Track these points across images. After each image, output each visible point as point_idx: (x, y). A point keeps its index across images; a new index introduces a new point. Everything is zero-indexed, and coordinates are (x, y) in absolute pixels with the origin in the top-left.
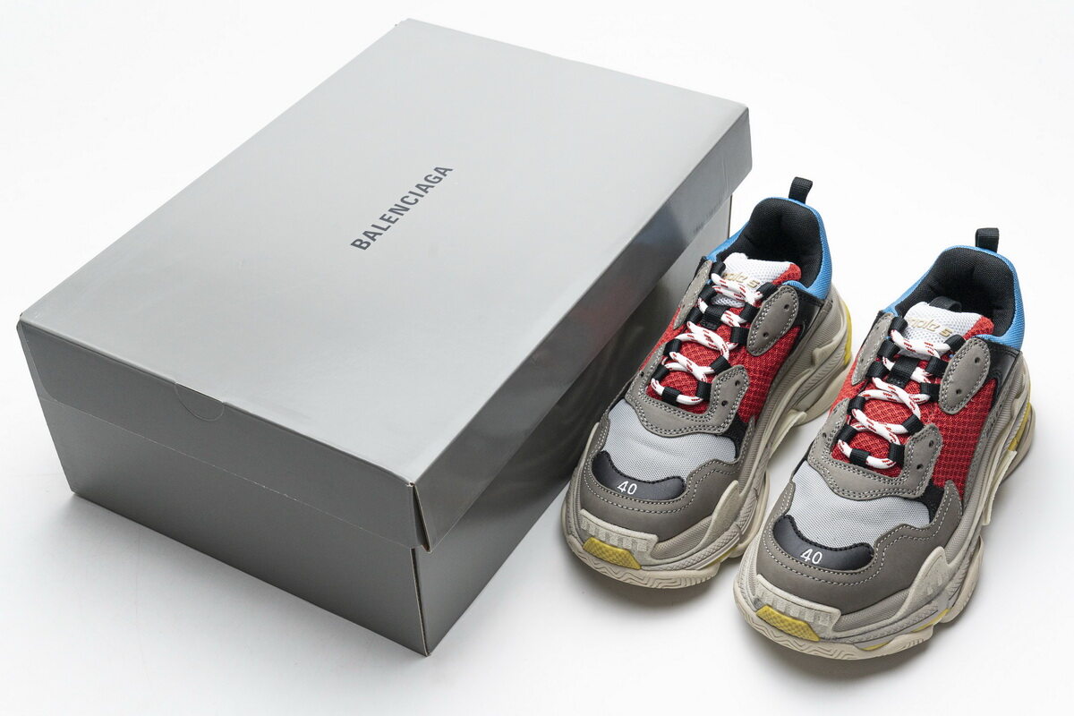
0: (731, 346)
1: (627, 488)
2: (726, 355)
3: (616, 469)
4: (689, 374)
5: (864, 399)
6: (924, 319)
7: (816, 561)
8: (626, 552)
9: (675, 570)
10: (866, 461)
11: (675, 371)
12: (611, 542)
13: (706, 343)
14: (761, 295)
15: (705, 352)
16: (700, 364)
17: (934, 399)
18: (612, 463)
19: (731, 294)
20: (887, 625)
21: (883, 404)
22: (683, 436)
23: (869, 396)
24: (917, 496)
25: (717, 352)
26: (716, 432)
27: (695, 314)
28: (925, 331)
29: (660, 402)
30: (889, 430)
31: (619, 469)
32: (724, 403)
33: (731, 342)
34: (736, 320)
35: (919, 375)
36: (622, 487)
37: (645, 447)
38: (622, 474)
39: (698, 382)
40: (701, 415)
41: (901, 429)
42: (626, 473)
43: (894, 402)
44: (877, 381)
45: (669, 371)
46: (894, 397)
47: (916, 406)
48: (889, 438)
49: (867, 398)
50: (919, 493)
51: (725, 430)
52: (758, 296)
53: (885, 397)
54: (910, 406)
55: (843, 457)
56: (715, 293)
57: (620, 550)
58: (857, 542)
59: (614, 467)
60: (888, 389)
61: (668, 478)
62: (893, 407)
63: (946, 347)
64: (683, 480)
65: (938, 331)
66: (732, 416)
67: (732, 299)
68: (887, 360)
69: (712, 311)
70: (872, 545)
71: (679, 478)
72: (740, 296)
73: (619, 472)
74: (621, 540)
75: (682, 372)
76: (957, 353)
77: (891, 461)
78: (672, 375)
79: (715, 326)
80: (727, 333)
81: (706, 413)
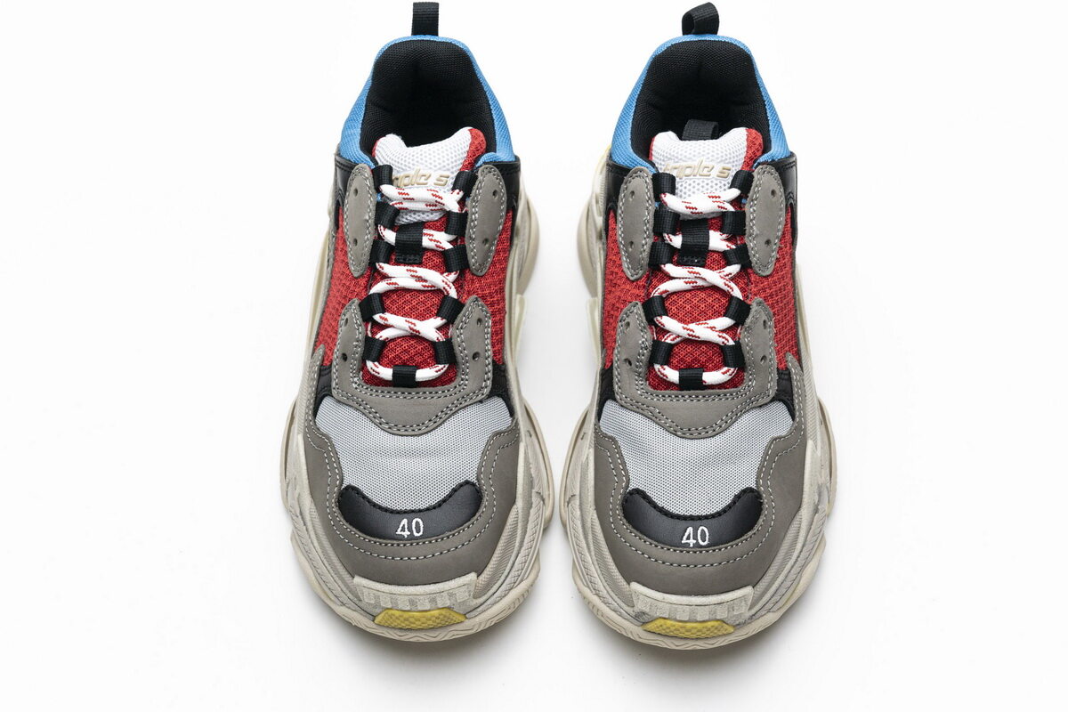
0: (453, 276)
1: (410, 529)
2: (453, 293)
3: (380, 508)
4: (415, 337)
5: (661, 297)
6: (689, 163)
7: (704, 541)
8: (443, 612)
9: (505, 595)
10: (702, 381)
11: (393, 340)
12: (420, 608)
13: (418, 285)
14: (461, 193)
15: (422, 297)
16: (422, 317)
17: (746, 266)
18: (369, 501)
19: (422, 206)
20: (792, 567)
21: (688, 295)
22: (443, 422)
23: (666, 291)
24: (771, 396)
25: (439, 292)
26: (480, 397)
27: (383, 250)
28: (698, 180)
29: (393, 390)
30: (712, 330)
31: (384, 505)
32: (475, 355)
33: (449, 271)
34: (443, 240)
35: (717, 241)
36: (403, 530)
37: (403, 460)
38: (392, 512)
39: (432, 343)
40: (453, 384)
41: (726, 322)
42: (398, 507)
43: (702, 289)
44: (670, 268)
45: (385, 343)
46: (700, 283)
47: (732, 285)
48: (720, 341)
49: (664, 295)
50: (772, 393)
51: (489, 389)
52: (458, 195)
53: (688, 287)
54: (726, 288)
55: (669, 385)
56: (397, 212)
57: (436, 613)
58: (737, 492)
59: (375, 505)
60: (688, 275)
61: (454, 490)
62: (702, 295)
63: (735, 192)
64: (473, 484)
65: (714, 173)
66: (490, 367)
67: (423, 212)
68: (672, 237)
69: (404, 237)
70: (754, 487)
71: (467, 482)
72: (436, 205)
73: (386, 510)
74: (433, 601)
75: (403, 338)
76: (750, 195)
77: (732, 369)
78: (392, 345)
79: (418, 257)
80: (437, 260)
81: (458, 379)
